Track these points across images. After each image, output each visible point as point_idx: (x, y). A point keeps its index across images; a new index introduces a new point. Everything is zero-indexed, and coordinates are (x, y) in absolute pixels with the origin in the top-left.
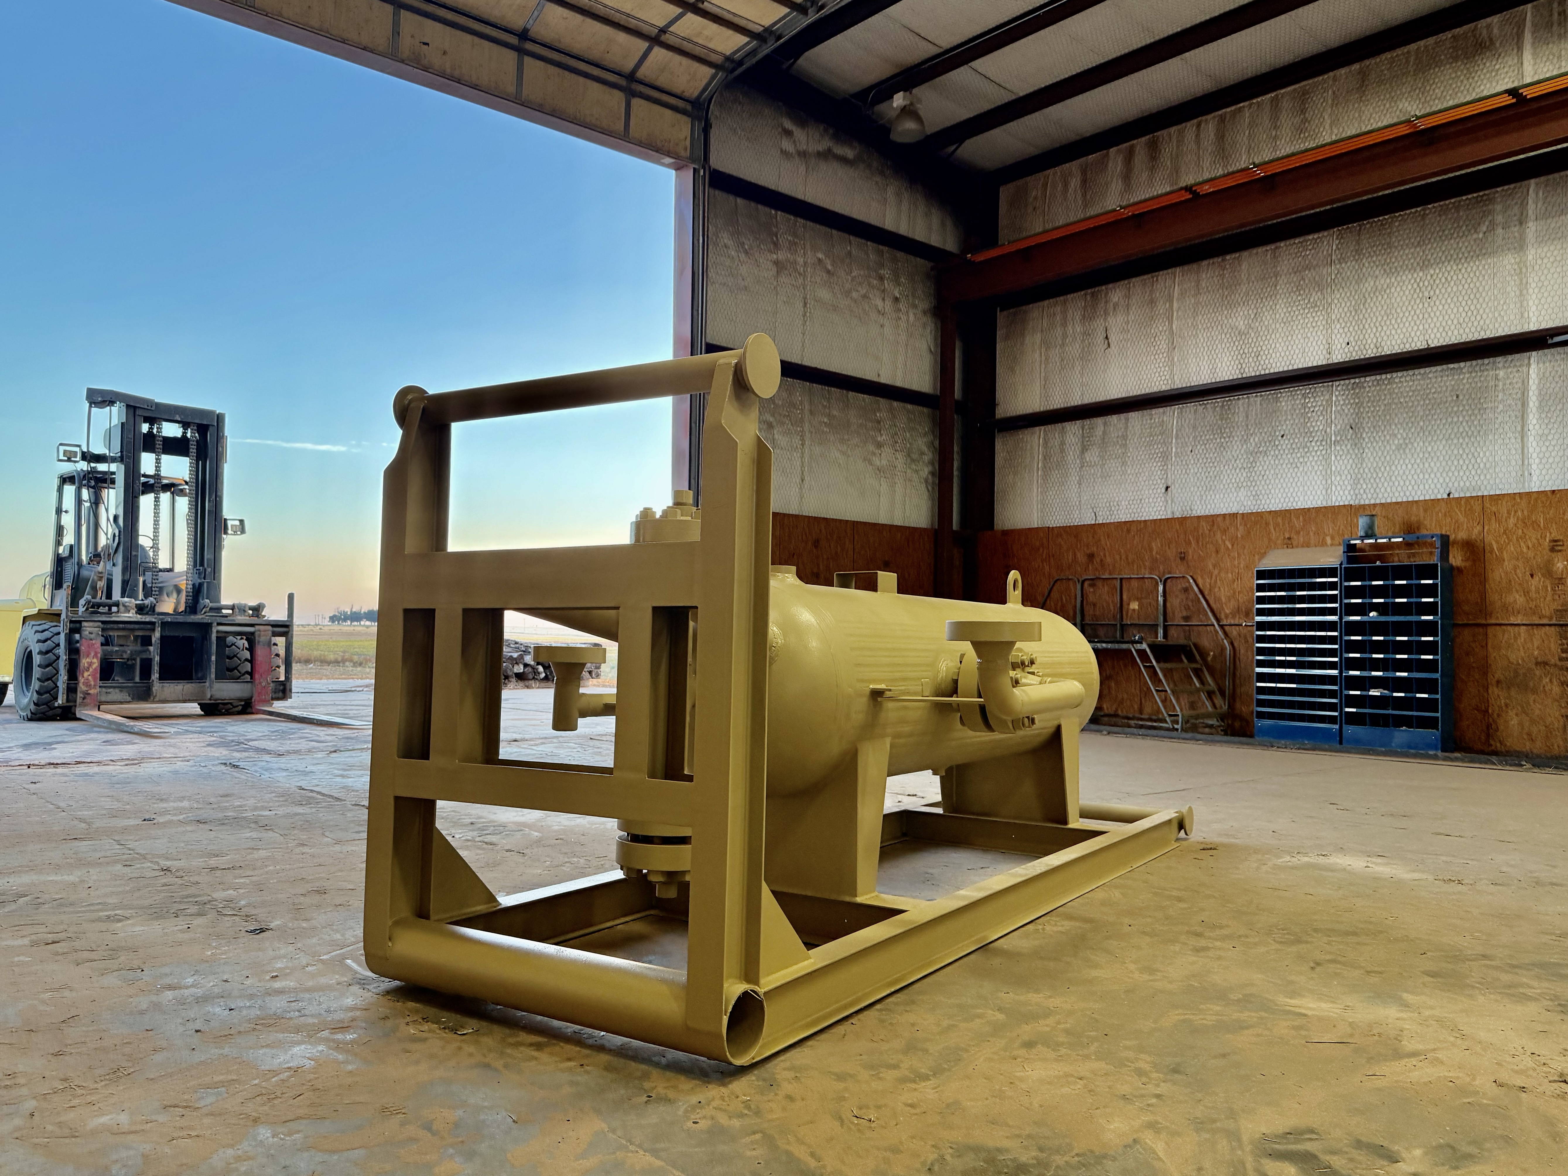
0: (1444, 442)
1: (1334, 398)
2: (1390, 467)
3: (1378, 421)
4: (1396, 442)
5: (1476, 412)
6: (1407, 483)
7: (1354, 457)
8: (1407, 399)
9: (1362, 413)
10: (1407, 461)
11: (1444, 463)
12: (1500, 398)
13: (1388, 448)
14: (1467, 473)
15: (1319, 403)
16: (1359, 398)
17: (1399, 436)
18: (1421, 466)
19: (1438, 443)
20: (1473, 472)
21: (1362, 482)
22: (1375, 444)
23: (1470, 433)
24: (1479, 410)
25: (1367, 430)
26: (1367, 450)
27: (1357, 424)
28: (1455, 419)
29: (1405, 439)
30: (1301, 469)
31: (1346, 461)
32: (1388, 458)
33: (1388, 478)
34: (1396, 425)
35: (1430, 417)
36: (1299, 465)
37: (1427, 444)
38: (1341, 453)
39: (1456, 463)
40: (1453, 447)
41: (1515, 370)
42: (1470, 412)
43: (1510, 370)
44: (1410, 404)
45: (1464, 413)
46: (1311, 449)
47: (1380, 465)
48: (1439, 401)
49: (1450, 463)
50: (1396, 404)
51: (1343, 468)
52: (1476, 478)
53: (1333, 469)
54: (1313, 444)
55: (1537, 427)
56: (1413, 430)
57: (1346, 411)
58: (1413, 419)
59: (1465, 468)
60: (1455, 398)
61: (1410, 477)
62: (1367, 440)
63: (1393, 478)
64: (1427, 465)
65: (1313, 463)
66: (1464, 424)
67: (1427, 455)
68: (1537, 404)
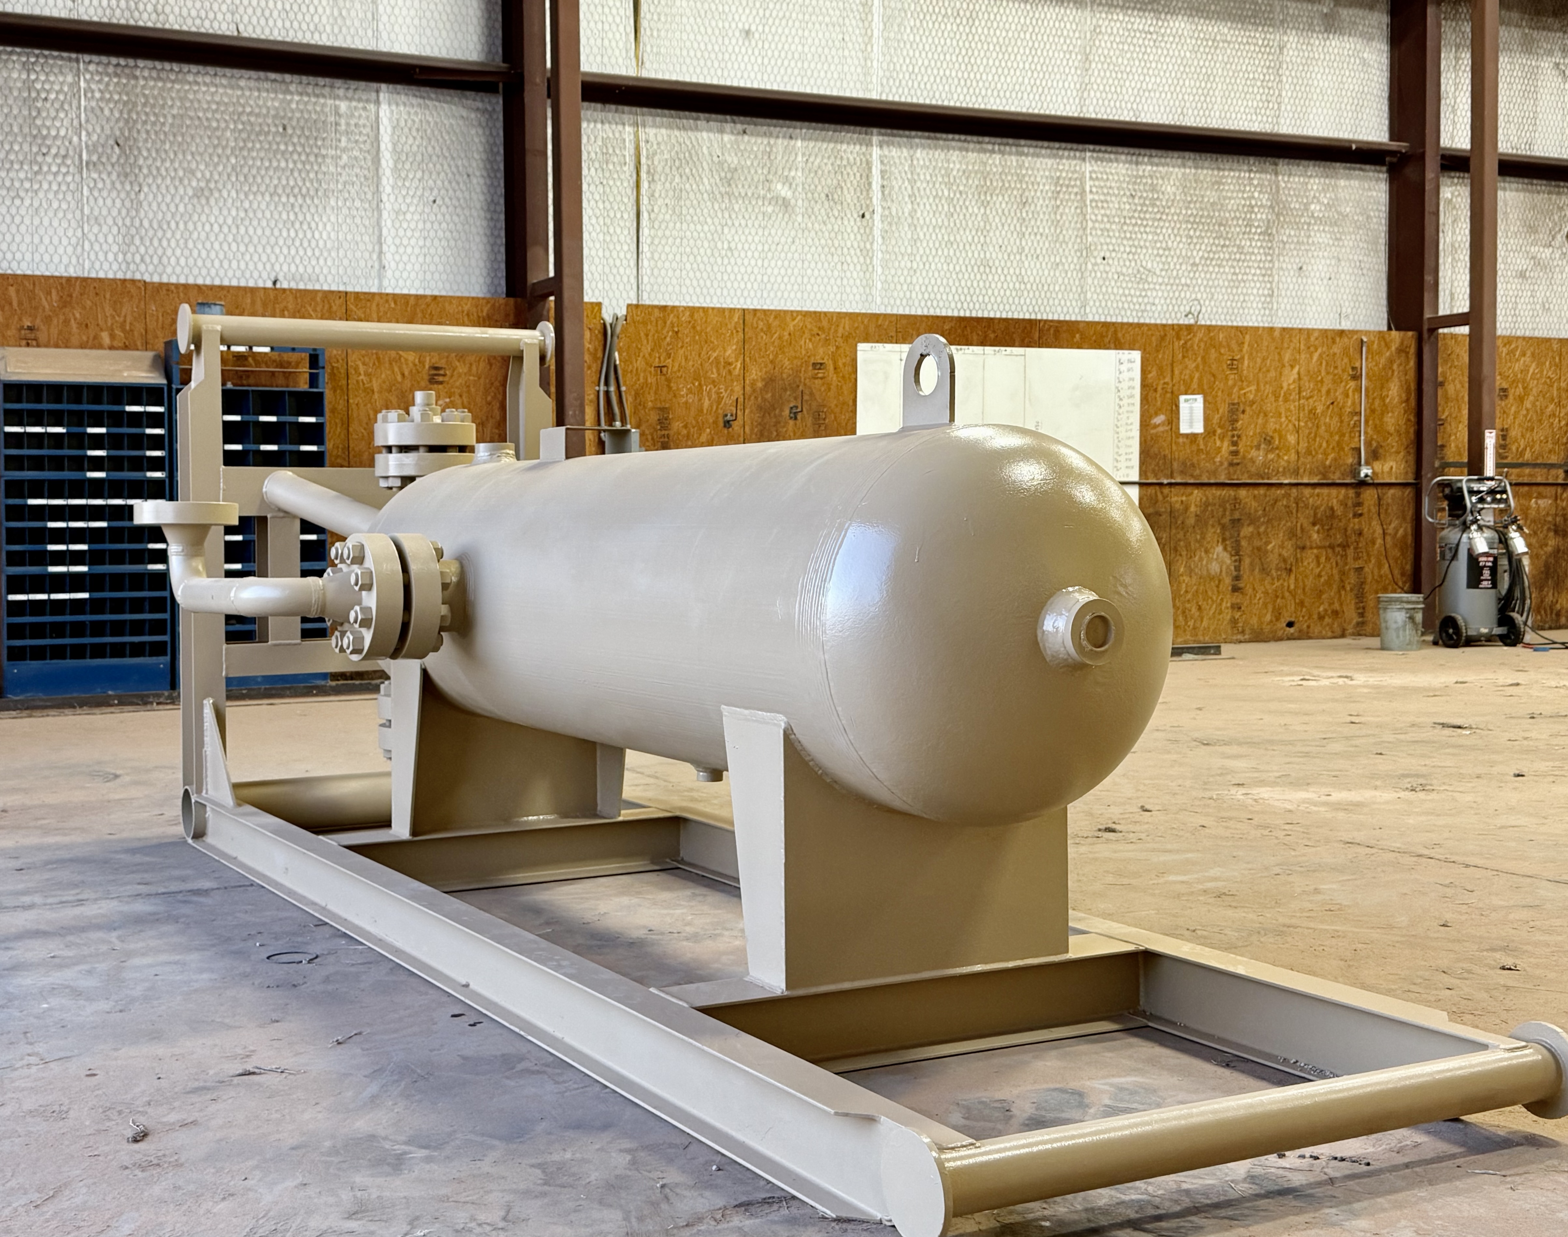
0: (267, 198)
1: (83, 84)
2: (186, 223)
3: (163, 142)
4: (194, 184)
5: (312, 158)
6: (213, 255)
7: (123, 195)
8: (209, 115)
9: (135, 122)
10: (212, 220)
11: (268, 232)
12: (343, 144)
13: (181, 191)
14: (301, 253)
15: (57, 87)
16: (127, 94)
17: (199, 175)
18: (234, 231)
19: (259, 198)
20: (309, 253)
21: (137, 241)
22: (159, 181)
23: (304, 191)
24: (316, 156)
25: (145, 154)
26: (146, 189)
27: (127, 139)
28: (283, 164)
29: (208, 181)
30: (27, 202)
31: (109, 202)
32: (181, 208)
33: (182, 242)
34: (193, 154)
35: (245, 153)
36: (22, 194)
37: (242, 196)
38: (100, 185)
39: (285, 234)
40: (280, 208)
41: (361, 105)
42: (303, 158)
43: (354, 104)
44: (214, 124)
45: (296, 157)
46: (45, 169)
47: (169, 217)
48: (257, 129)
49: (276, 232)
50: (191, 118)
51: (105, 212)
52: (314, 262)
53: (87, 211)
54: (49, 159)
55: (392, 198)
56: (221, 168)
57: (107, 112)
58: (220, 151)
59: (297, 243)
60: (281, 130)
61: (217, 246)
62: (145, 171)
63: (190, 244)
64: (242, 230)
65: (51, 196)
66: (296, 174)
67: (242, 214)
68: (391, 163)
